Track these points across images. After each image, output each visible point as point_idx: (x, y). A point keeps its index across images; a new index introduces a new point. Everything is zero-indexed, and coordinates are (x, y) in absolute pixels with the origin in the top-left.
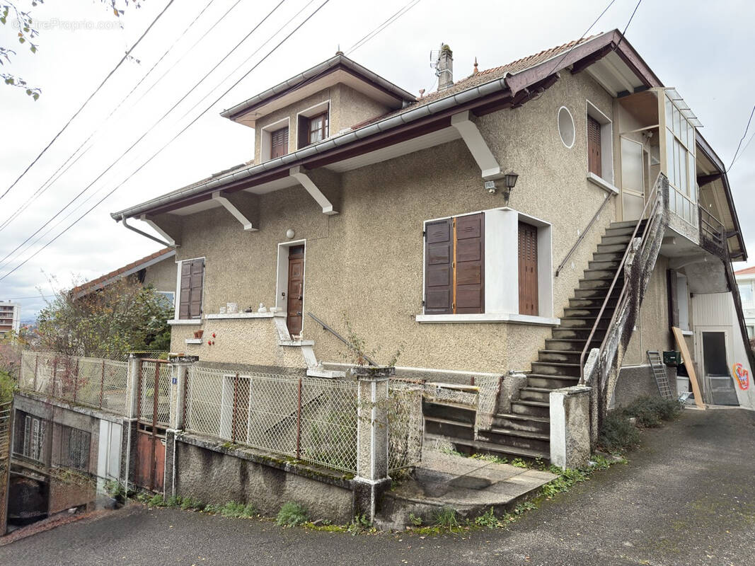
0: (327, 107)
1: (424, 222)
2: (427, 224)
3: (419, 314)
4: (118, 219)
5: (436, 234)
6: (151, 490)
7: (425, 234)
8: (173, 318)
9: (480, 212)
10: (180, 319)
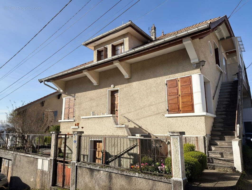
0: (123, 41)
1: (166, 80)
2: (167, 81)
3: (166, 114)
4: (41, 82)
5: (172, 84)
6: (63, 187)
7: (166, 84)
8: (61, 119)
9: (190, 75)
10: (64, 119)
